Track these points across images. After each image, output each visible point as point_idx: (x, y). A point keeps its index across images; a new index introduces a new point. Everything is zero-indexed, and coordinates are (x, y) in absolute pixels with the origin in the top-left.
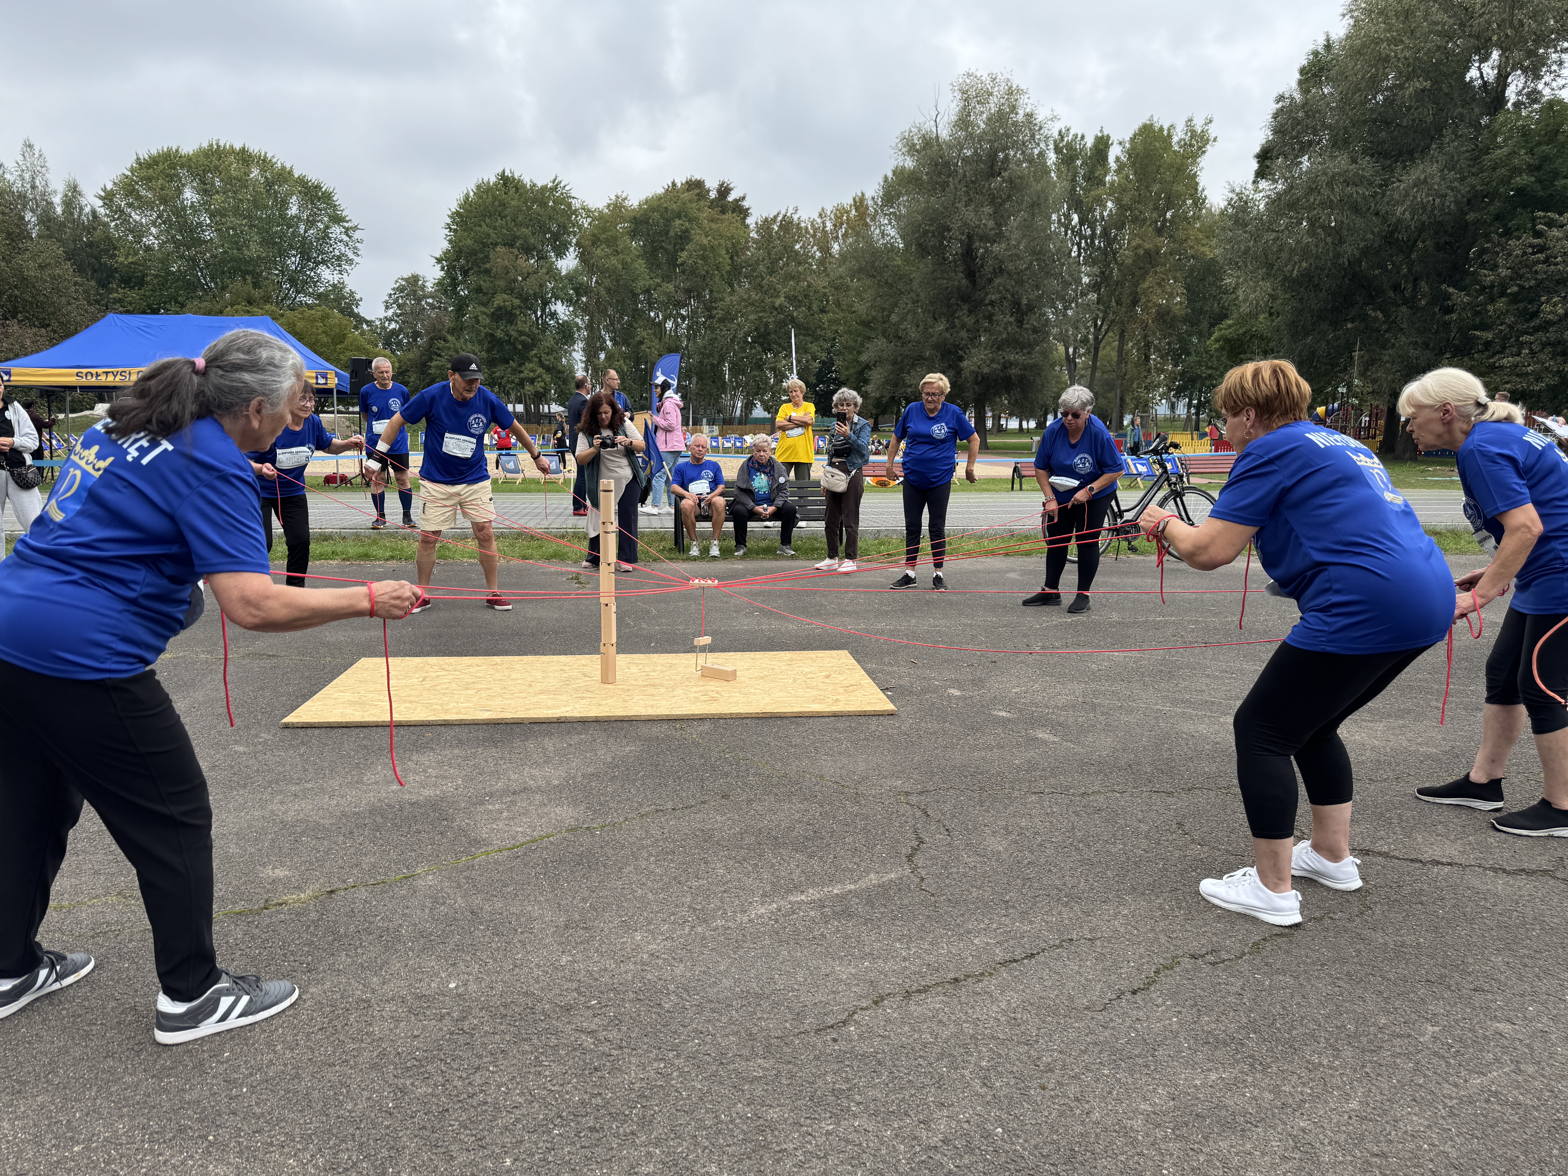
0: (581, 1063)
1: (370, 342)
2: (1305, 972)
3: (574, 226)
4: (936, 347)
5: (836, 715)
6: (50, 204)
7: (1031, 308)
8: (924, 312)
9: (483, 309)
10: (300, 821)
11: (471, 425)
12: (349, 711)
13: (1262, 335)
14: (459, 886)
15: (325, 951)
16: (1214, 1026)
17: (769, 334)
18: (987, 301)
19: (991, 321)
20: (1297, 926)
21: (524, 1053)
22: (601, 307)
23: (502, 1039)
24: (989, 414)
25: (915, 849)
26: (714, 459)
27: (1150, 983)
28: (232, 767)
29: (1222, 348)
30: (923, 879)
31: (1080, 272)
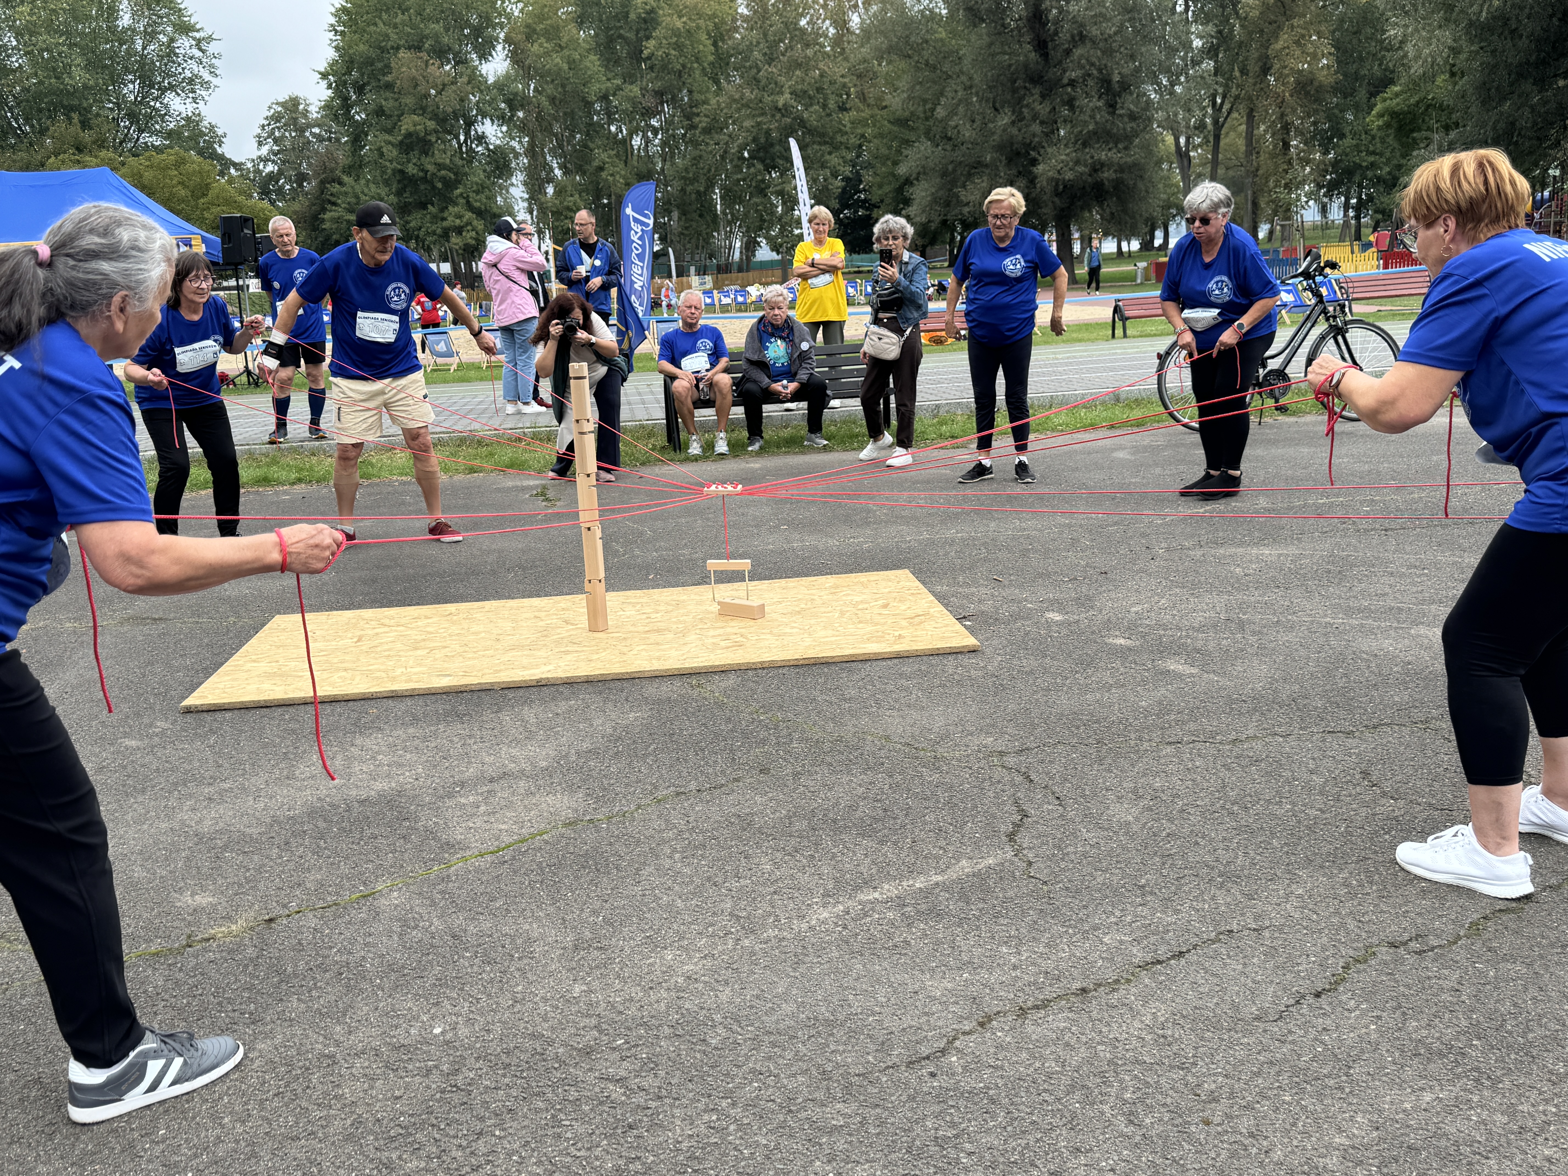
0: (612, 1120)
1: (241, 192)
2: (1541, 957)
3: (500, 15)
4: (999, 148)
5: (900, 657)
7: (1125, 86)
8: (980, 101)
9: (388, 137)
10: (221, 832)
11: (389, 299)
12: (266, 686)
13: (1441, 105)
14: (433, 904)
15: (270, 995)
16: (1424, 1033)
17: (772, 145)
18: (1065, 81)
19: (1072, 108)
20: (1527, 898)
21: (537, 1111)
22: (544, 124)
23: (508, 1095)
24: (1076, 235)
25: (1017, 826)
26: (710, 323)
27: (1337, 982)
28: (125, 767)
29: (1388, 125)
30: (1030, 864)
31: (1188, 33)
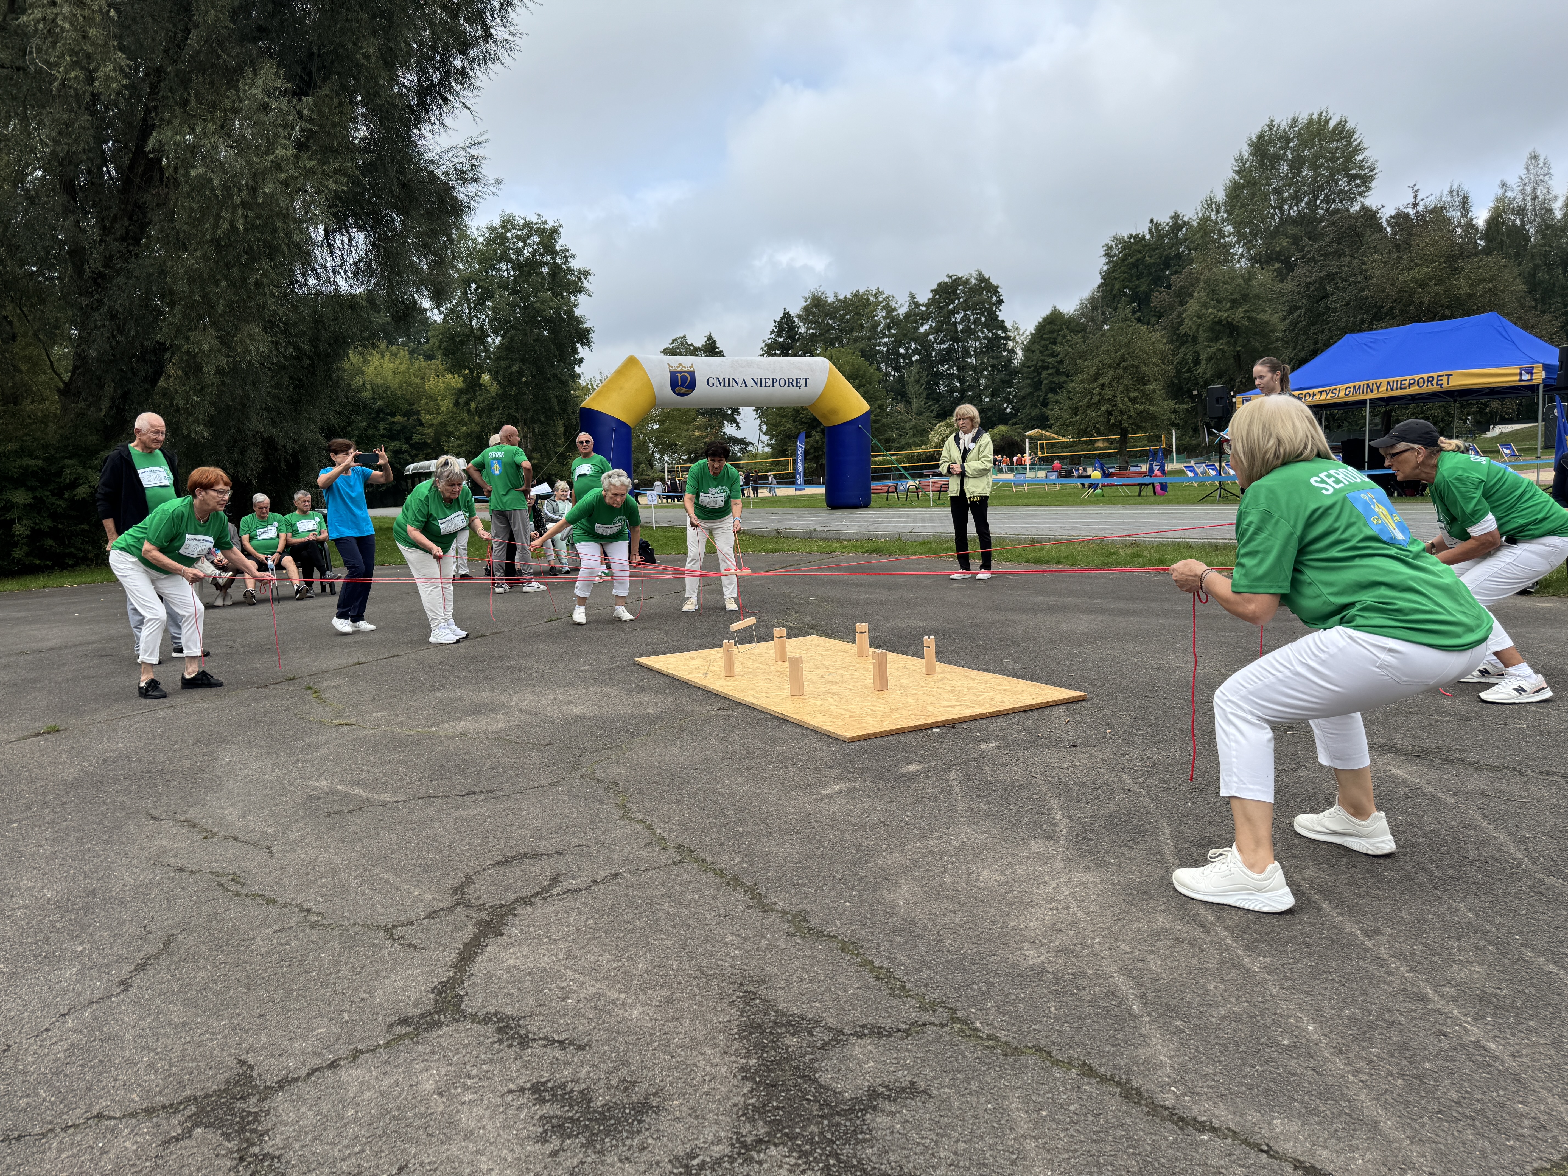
6: (1549, 211)
